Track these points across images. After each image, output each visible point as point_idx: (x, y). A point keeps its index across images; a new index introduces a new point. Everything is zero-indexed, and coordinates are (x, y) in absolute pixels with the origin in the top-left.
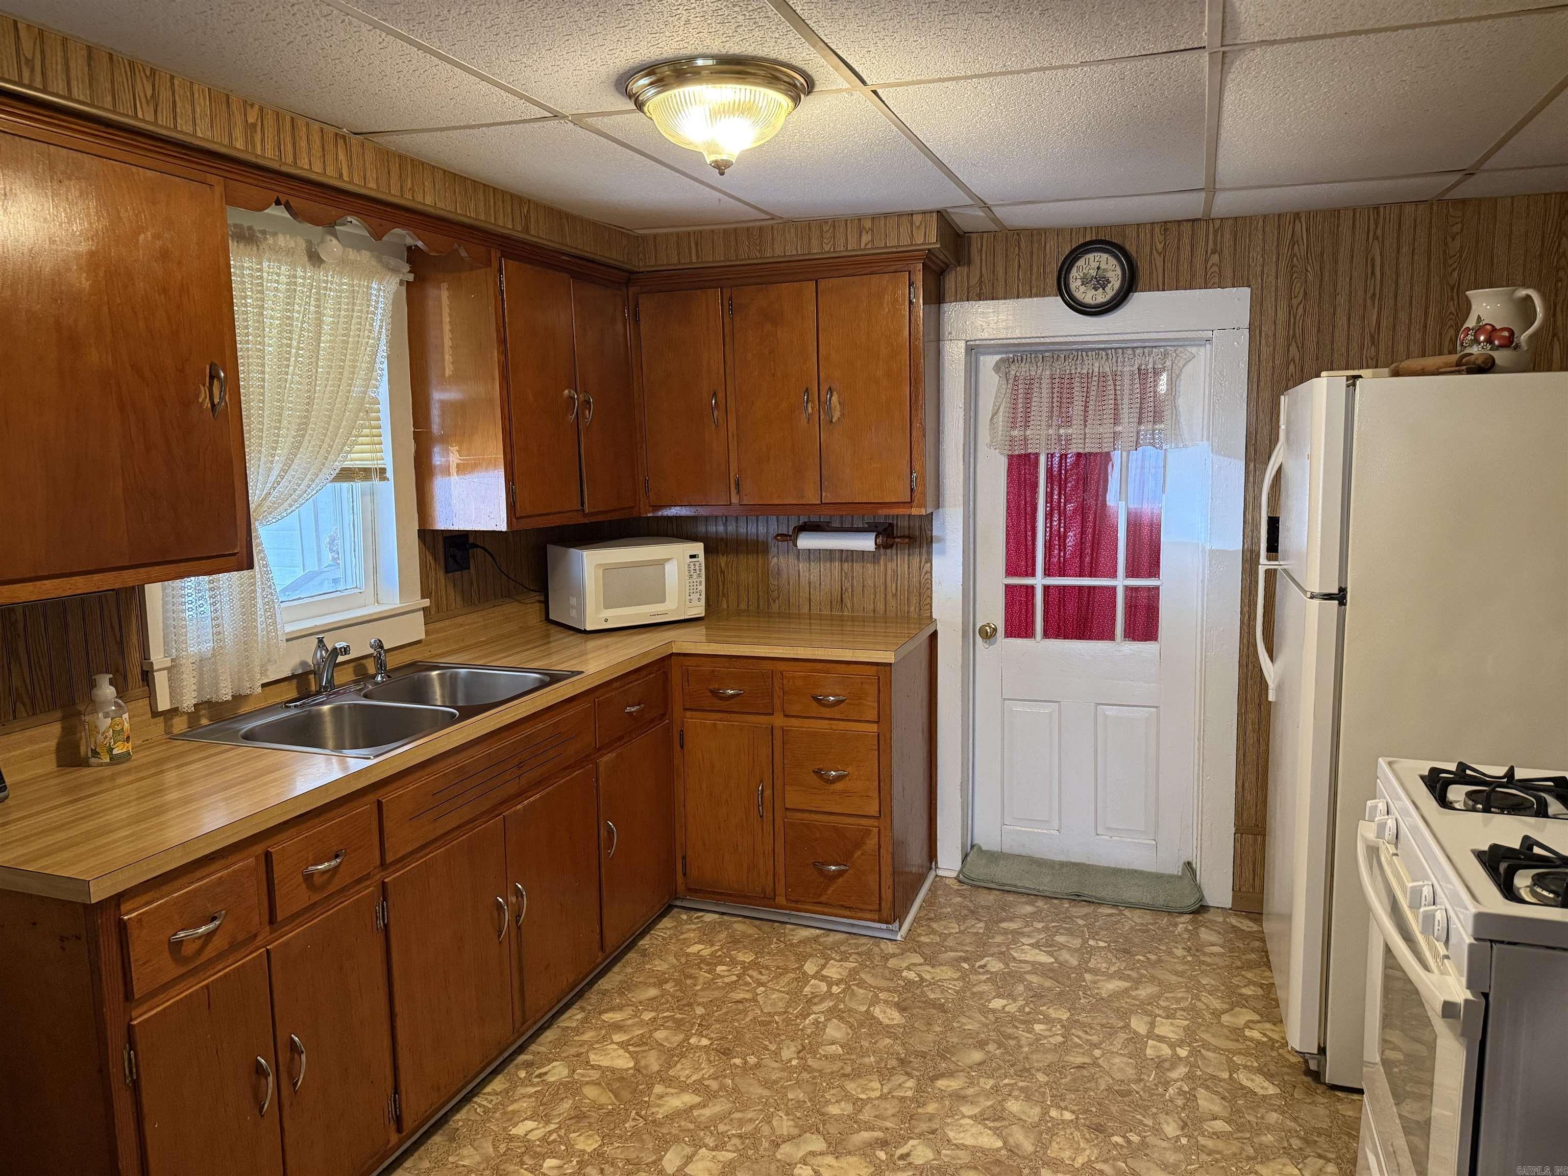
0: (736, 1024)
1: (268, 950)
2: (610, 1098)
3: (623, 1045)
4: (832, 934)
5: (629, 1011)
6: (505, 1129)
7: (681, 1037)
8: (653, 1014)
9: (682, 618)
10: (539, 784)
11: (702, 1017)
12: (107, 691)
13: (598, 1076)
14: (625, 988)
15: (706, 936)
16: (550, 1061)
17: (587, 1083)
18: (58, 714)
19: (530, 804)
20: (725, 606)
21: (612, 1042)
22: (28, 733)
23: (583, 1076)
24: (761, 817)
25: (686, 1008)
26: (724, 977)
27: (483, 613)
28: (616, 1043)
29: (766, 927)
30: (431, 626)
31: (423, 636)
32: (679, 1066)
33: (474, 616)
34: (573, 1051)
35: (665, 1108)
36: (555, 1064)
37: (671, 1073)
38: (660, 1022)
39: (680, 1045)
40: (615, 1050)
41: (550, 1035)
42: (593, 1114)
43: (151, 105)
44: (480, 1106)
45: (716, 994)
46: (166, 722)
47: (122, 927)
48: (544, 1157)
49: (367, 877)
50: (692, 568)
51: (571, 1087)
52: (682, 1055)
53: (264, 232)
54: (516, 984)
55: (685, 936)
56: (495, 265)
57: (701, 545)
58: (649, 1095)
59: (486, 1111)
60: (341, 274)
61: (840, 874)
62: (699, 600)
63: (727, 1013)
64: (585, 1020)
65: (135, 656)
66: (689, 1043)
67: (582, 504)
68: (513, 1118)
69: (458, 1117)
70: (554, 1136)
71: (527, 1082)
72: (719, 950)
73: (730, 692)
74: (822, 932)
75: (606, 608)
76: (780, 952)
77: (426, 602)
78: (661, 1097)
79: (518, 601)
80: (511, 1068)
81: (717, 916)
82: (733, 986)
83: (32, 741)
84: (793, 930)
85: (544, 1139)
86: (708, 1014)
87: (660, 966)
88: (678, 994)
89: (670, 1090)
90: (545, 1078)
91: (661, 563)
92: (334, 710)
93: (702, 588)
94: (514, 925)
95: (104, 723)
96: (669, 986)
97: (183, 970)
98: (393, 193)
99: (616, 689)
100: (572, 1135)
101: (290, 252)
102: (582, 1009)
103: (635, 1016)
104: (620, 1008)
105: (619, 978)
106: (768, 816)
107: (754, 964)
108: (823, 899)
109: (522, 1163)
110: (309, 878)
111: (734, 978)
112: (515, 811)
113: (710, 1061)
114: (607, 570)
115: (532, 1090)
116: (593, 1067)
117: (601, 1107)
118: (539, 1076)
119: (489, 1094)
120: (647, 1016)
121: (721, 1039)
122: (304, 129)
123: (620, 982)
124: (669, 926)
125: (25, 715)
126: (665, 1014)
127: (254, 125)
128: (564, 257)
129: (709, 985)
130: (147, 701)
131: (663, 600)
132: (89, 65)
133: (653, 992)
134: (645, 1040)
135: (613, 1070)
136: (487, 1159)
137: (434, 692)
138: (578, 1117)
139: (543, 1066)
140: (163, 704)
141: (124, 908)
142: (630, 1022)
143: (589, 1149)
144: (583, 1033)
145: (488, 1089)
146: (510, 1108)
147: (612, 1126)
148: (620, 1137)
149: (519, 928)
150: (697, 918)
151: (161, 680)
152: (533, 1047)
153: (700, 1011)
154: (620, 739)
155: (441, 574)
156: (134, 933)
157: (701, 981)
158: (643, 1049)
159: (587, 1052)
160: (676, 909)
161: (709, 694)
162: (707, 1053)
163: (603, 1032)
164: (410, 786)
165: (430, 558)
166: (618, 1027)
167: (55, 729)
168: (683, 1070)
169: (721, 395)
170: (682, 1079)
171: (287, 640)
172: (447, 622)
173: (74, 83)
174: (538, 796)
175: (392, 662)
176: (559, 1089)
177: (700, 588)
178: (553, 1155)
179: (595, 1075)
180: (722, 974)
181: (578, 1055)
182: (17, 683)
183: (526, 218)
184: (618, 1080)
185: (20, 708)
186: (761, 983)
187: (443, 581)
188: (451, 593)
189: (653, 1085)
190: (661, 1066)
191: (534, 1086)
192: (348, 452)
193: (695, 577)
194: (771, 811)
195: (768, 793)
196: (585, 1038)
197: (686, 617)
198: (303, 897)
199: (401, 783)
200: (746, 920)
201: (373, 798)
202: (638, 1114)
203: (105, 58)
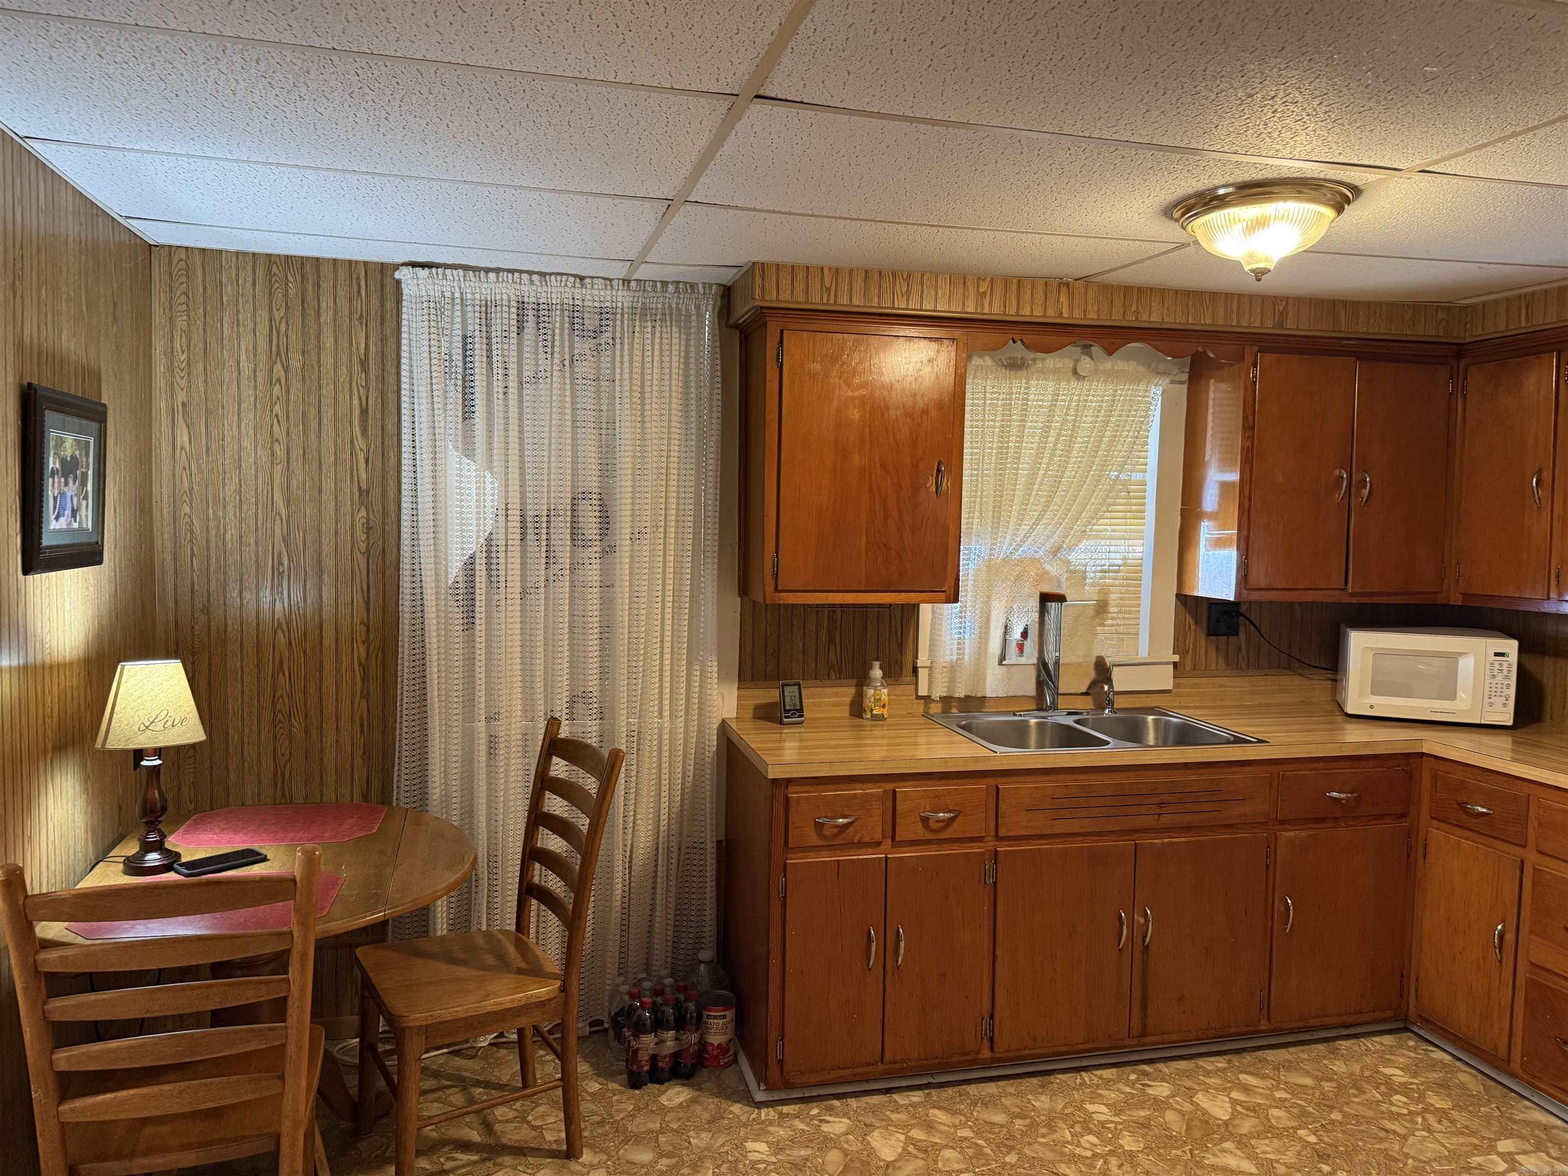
0: (1361, 1144)
1: (886, 857)
2: (1181, 1128)
3: (1234, 1102)
5: (1269, 1082)
6: (1083, 1101)
7: (1294, 1124)
8: (1288, 1096)
9: (1478, 722)
10: (1187, 829)
11: (1333, 1122)
12: (877, 673)
13: (1189, 1110)
14: (1289, 1066)
15: (1413, 1070)
16: (1163, 1080)
17: (1175, 1109)
18: (854, 681)
19: (1170, 843)
21: (1228, 1096)
22: (835, 690)
23: (1177, 1103)
24: (1500, 962)
25: (1325, 1108)
26: (1394, 1105)
27: (1253, 679)
28: (1231, 1099)
29: (1497, 1091)
30: (1178, 681)
31: (1170, 688)
32: (1267, 1141)
33: (1237, 679)
34: (1189, 1084)
35: (1219, 1160)
36: (1165, 1084)
37: (1253, 1142)
38: (1287, 1104)
39: (1286, 1129)
40: (1223, 1101)
41: (1182, 1065)
42: (1156, 1130)
43: (905, 299)
44: (1082, 1078)
45: (1370, 1113)
46: (925, 704)
47: (787, 800)
48: (1090, 1132)
49: (980, 839)
50: (1497, 667)
51: (1160, 1105)
52: (1279, 1136)
53: (1034, 360)
54: (1137, 995)
55: (1393, 1057)
56: (1249, 359)
57: (1515, 643)
58: (1215, 1145)
59: (1083, 1083)
60: (1105, 382)
62: (1505, 705)
63: (1360, 1131)
64: (1223, 1070)
65: (909, 656)
66: (1295, 1132)
67: (1346, 583)
68: (1094, 1098)
69: (1061, 1076)
70: (1112, 1126)
71: (1130, 1084)
72: (1416, 1084)
73: (1481, 809)
75: (1373, 693)
76: (1488, 1118)
77: (1176, 658)
78: (1224, 1151)
79: (1300, 674)
80: (1128, 1069)
81: (1449, 1058)
82: (1394, 1116)
83: (837, 695)
84: (1527, 1108)
85: (1103, 1124)
86: (1340, 1123)
87: (1338, 1066)
88: (1331, 1095)
89: (1239, 1153)
90: (1146, 1088)
91: (1454, 657)
92: (1038, 724)
93: (1512, 692)
94: (1140, 943)
95: (871, 692)
96: (1327, 1086)
97: (821, 843)
98: (1117, 317)
99: (1317, 769)
100: (1125, 1133)
101: (1056, 371)
102: (1229, 1062)
103: (1270, 1089)
104: (1263, 1077)
105: (1288, 1056)
106: (1508, 962)
107: (1442, 1114)
109: (1072, 1127)
110: (925, 820)
111: (1405, 1112)
112: (1151, 843)
113: (1299, 1153)
114: (1379, 654)
115: (1128, 1090)
116: (1192, 1102)
117: (1168, 1129)
118: (1143, 1085)
119: (1096, 1075)
120: (1280, 1095)
121: (1331, 1145)
122: (1029, 286)
123: (1286, 1060)
124: (1385, 1043)
125: (834, 677)
126: (1299, 1102)
127: (983, 294)
128: (1344, 342)
129: (1371, 1104)
130: (913, 687)
131: (1453, 697)
132: (866, 282)
133: (1307, 1081)
134: (1257, 1109)
135: (1205, 1112)
136: (1051, 1110)
137: (1147, 734)
138: (1144, 1125)
139: (1154, 1080)
140: (923, 691)
141: (791, 789)
142: (1260, 1090)
143: (1127, 1148)
144: (1210, 1077)
145: (1098, 1072)
146: (1100, 1092)
147: (1162, 1145)
148: (1160, 1155)
149: (1147, 948)
150: (1425, 1050)
151: (923, 674)
152: (1161, 1066)
153: (1336, 1116)
154: (1318, 821)
155: (1202, 637)
156: (793, 806)
157: (1366, 1097)
158: (1249, 1113)
159: (1199, 1091)
160: (1410, 1034)
161: (1456, 806)
162: (1304, 1147)
163: (1229, 1085)
164: (1029, 784)
165: (1189, 619)
166: (1246, 1089)
167: (852, 690)
168: (1266, 1148)
169: (1547, 476)
170: (1258, 1151)
172: (1204, 680)
173: (854, 296)
174: (1183, 840)
175: (1120, 702)
176: (1149, 1100)
177: (1506, 692)
178: (1098, 1135)
179: (1187, 1107)
180: (1396, 1103)
181: (1189, 1089)
182: (832, 657)
183: (1281, 314)
184: (1202, 1121)
185: (832, 673)
186: (1429, 1130)
187: (1203, 642)
188: (1212, 654)
189: (1227, 1140)
190: (1250, 1133)
191: (1133, 1088)
192: (1095, 524)
193: (1500, 678)
194: (1512, 958)
195: (1510, 937)
196: (1208, 1081)
197: (1483, 722)
198: (920, 832)
199: (1021, 779)
200: (1480, 1077)
201: (991, 781)
202: (1191, 1150)
203: (876, 276)
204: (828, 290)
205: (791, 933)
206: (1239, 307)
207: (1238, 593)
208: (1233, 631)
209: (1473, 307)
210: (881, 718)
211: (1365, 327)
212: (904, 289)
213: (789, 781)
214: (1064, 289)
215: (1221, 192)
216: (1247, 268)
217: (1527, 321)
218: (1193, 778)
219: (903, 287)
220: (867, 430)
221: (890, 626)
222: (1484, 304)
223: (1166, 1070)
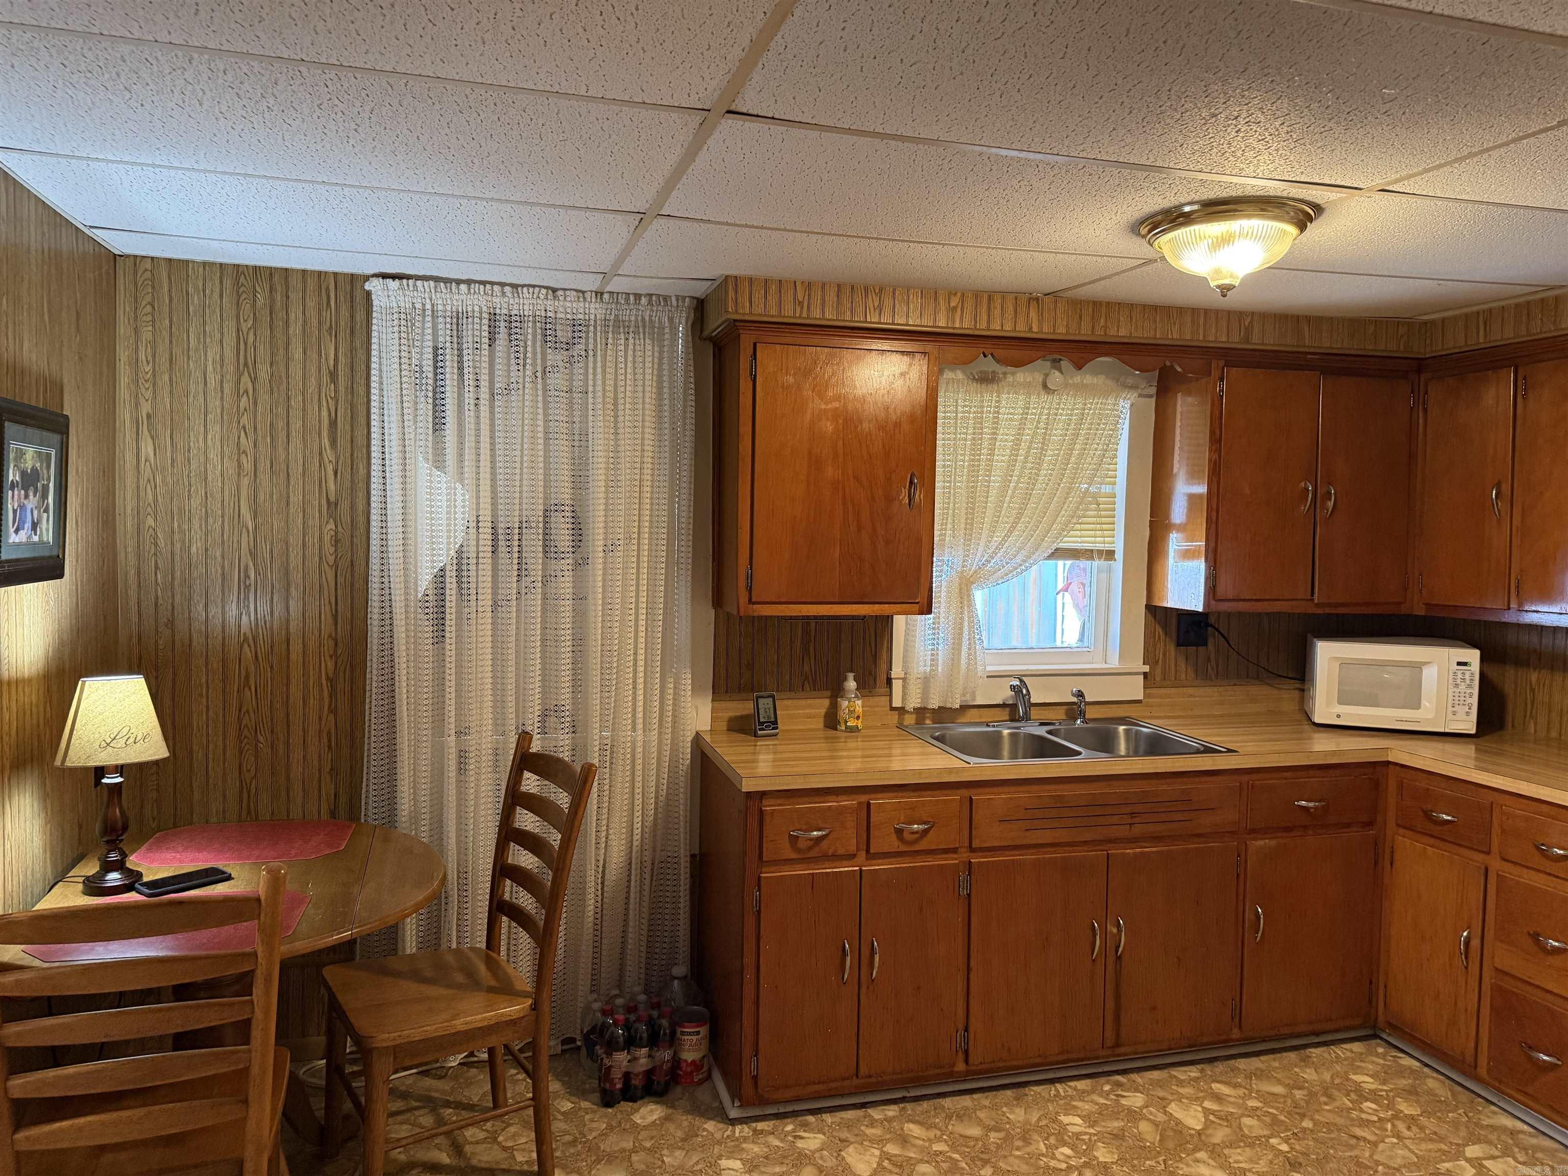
0: (1332, 1151)
1: (861, 870)
2: (1155, 1139)
3: (1207, 1112)
4: (1541, 1137)
5: (1240, 1092)
6: (1057, 1113)
7: (1266, 1133)
8: (1259, 1104)
9: (1442, 730)
10: (1157, 839)
11: (1304, 1130)
12: (851, 684)
13: (1162, 1120)
14: (1260, 1075)
15: (1383, 1076)
16: (1136, 1090)
17: (1149, 1120)
18: (828, 693)
19: (1142, 853)
20: (1533, 731)
21: (1201, 1105)
22: (809, 701)
23: (1151, 1113)
24: (1466, 968)
25: (1297, 1116)
26: (1365, 1112)
27: (1221, 689)
28: (1203, 1108)
29: (1464, 1096)
30: (1149, 690)
31: (1141, 697)
32: (1239, 1150)
33: (1207, 689)
34: (1161, 1094)
35: (1193, 1170)
36: (1139, 1094)
37: (1226, 1151)
38: (1259, 1113)
39: (1258, 1138)
40: (1196, 1110)
41: (1156, 1074)
42: (1130, 1141)
43: (877, 312)
44: (1057, 1090)
45: (1340, 1121)
46: (899, 715)
47: (761, 812)
48: (1065, 1144)
49: (955, 850)
50: (1460, 676)
51: (1133, 1115)
52: (1251, 1145)
53: (1005, 374)
54: (1110, 1004)
55: (1362, 1064)
56: (1215, 373)
57: (1477, 653)
58: (1188, 1155)
59: (1058, 1095)
61: (1552, 1067)
62: (1468, 714)
63: (1332, 1139)
64: (1196, 1079)
65: (883, 666)
66: (1267, 1141)
67: (1312, 594)
68: (1070, 1109)
69: (1035, 1088)
70: (1086, 1137)
71: (1104, 1095)
72: (1385, 1090)
73: (1445, 817)
74: (1532, 1130)
75: (1341, 702)
76: (1455, 1124)
77: (1146, 668)
78: (1197, 1161)
79: (1268, 684)
80: (1102, 1080)
81: (1418, 1064)
82: (1365, 1123)
83: (810, 706)
84: (1494, 1113)
85: (1077, 1135)
86: (1311, 1131)
87: (1309, 1074)
88: (1303, 1103)
89: (1212, 1162)
90: (1120, 1099)
91: (1418, 667)
92: (1011, 734)
93: (1475, 701)
94: (1113, 952)
95: (845, 704)
96: (1298, 1094)
97: (794, 856)
98: (1085, 332)
99: (1286, 779)
100: (1100, 1144)
101: (1027, 385)
102: (1202, 1071)
103: (1242, 1098)
104: (1236, 1086)
105: (1260, 1065)
106: (1474, 968)
107: (1411, 1121)
108: (1530, 1090)
109: (1047, 1139)
110: (899, 832)
111: (1375, 1118)
112: (1123, 853)
113: (1271, 1162)
114: (1345, 664)
115: (1102, 1101)
116: (1165, 1113)
117: (1142, 1140)
118: (1117, 1096)
119: (1070, 1087)
120: (1252, 1103)
121: (1303, 1154)
122: (1000, 301)
123: (1257, 1069)
124: (1355, 1050)
125: (808, 689)
126: (1271, 1110)
127: (954, 309)
128: (1309, 356)
129: (1342, 1111)
130: (887, 699)
131: (1417, 705)
132: (838, 296)
133: (1279, 1089)
134: (1229, 1118)
135: (1179, 1122)
136: (1027, 1122)
137: (1119, 744)
138: (1118, 1137)
139: (1128, 1090)
140: (897, 703)
141: (765, 802)
142: (1232, 1100)
143: (1101, 1159)
144: (1183, 1087)
145: (1072, 1084)
146: (1074, 1103)
147: (1136, 1156)
148: (1134, 1166)
149: (1119, 958)
150: (1394, 1057)
151: (897, 686)
152: (1134, 1076)
153: (1307, 1124)
154: (1288, 829)
155: (1172, 648)
156: (767, 819)
157: (1337, 1104)
158: (1222, 1122)
159: (1172, 1101)
160: (1379, 1041)
161: (1421, 813)
162: (1276, 1156)
163: (1202, 1094)
164: (1002, 796)
165: (1159, 630)
166: (1218, 1098)
167: (826, 702)
168: (1238, 1155)
169: (1506, 488)
170: (1231, 1160)
171: (988, 677)
172: (1173, 690)
173: (826, 310)
174: (1154, 849)
175: (1091, 713)
176: (1123, 1111)
177: (1469, 700)
178: (1073, 1147)
179: (1161, 1117)
180: (1365, 1109)
181: (1163, 1099)
182: (806, 668)
183: (1246, 329)
184: (1175, 1131)
185: (806, 685)
186: (1398, 1136)
187: (1173, 653)
188: (1182, 665)
189: (1200, 1150)
190: (1223, 1142)
191: (1107, 1099)
192: (1065, 536)
193: (1463, 687)
194: (1478, 964)
195: (1475, 943)
196: (1181, 1090)
197: (1447, 730)
198: (894, 844)
199: (995, 790)
200: (1447, 1082)
201: (965, 793)
202: (1165, 1161)
203: (849, 289)
204: (801, 304)
205: (765, 947)
206: (1205, 320)
207: (1207, 604)
208: (1202, 642)
209: (1433, 322)
210: (854, 730)
211: (1327, 343)
212: (876, 304)
213: (763, 794)
214: (1033, 304)
215: (1187, 209)
216: (1213, 284)
217: (1485, 336)
218: (1165, 787)
219: (875, 301)
220: (840, 443)
221: (864, 639)
222: (1443, 320)
223: (1139, 1080)
